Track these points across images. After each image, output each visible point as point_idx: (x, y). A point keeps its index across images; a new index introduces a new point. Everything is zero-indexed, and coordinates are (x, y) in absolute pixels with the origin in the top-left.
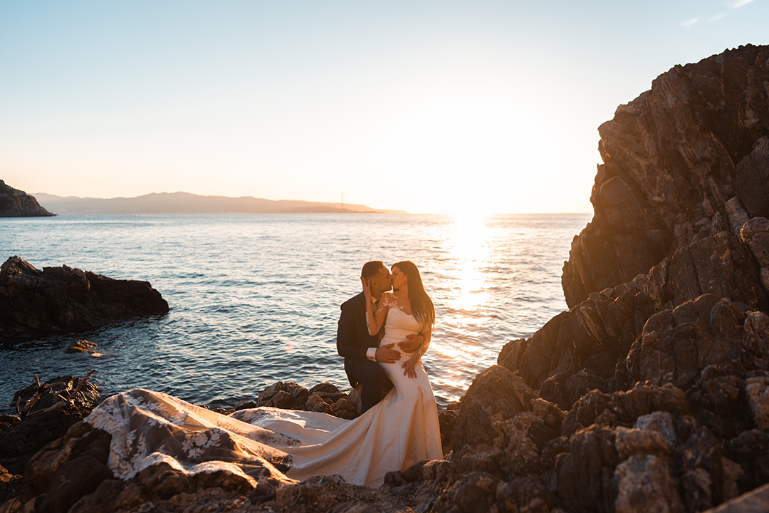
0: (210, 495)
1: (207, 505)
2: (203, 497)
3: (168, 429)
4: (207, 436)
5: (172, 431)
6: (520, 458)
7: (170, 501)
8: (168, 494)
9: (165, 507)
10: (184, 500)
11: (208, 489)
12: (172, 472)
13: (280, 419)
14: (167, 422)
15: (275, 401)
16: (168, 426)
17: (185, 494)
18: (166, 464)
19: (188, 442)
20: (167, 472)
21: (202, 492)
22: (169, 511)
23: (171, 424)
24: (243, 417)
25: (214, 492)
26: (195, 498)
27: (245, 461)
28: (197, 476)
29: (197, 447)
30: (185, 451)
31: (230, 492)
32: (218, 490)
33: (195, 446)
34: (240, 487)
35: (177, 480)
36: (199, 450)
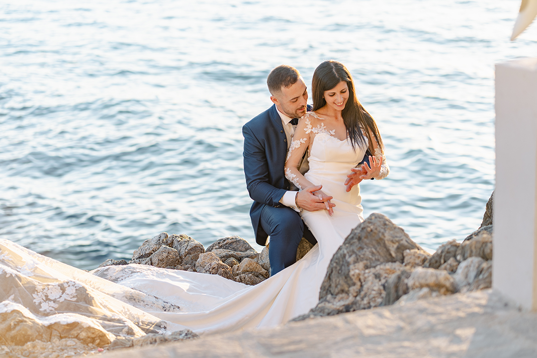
0: (66, 345)
1: (62, 353)
2: (58, 347)
3: (17, 279)
4: (61, 289)
5: (21, 281)
6: (368, 305)
7: (25, 347)
8: (22, 340)
9: (20, 353)
10: (39, 347)
11: (64, 340)
12: (25, 319)
13: (155, 278)
14: (14, 272)
15: (155, 260)
16: (16, 276)
17: (40, 341)
18: (18, 312)
19: (40, 294)
20: (20, 319)
21: (56, 341)
22: (24, 356)
23: (18, 273)
24: (106, 275)
25: (70, 342)
26: (50, 346)
27: (105, 318)
28: (50, 327)
29: (50, 300)
30: (37, 304)
31: (87, 344)
32: (74, 341)
33: (47, 299)
34: (98, 341)
35: (31, 327)
36: (52, 304)
